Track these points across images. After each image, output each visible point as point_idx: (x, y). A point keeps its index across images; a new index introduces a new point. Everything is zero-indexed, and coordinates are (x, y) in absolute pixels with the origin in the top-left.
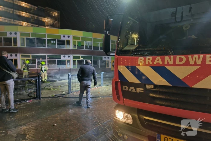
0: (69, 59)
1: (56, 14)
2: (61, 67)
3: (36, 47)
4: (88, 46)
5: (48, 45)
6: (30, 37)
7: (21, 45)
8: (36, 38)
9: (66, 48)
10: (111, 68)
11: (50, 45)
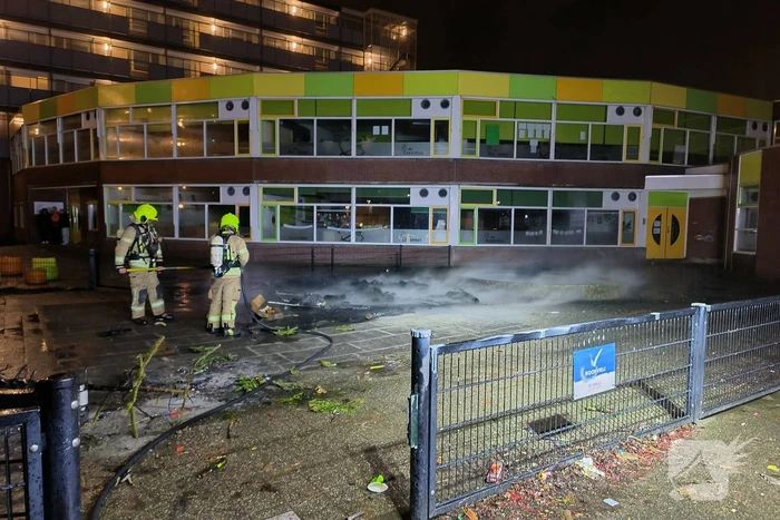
0: (440, 203)
1: (404, 33)
2: (410, 238)
3: (315, 156)
4: (534, 144)
5: (358, 147)
6: (296, 117)
7: (264, 151)
8: (315, 119)
9: (432, 155)
10: (644, 249)
11: (367, 143)
